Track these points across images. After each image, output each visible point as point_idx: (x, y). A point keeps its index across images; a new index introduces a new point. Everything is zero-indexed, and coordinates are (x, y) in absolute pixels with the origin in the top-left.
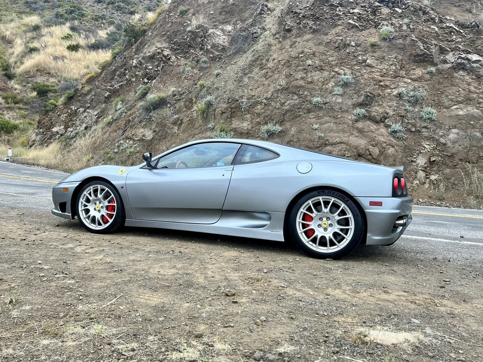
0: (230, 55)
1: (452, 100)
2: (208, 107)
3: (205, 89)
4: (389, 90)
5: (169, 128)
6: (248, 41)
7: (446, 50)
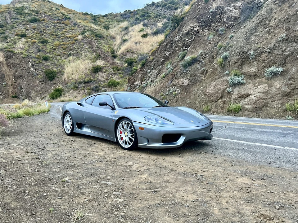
0: (241, 22)
2: (225, 60)
3: (223, 48)
5: (199, 77)
6: (254, 10)
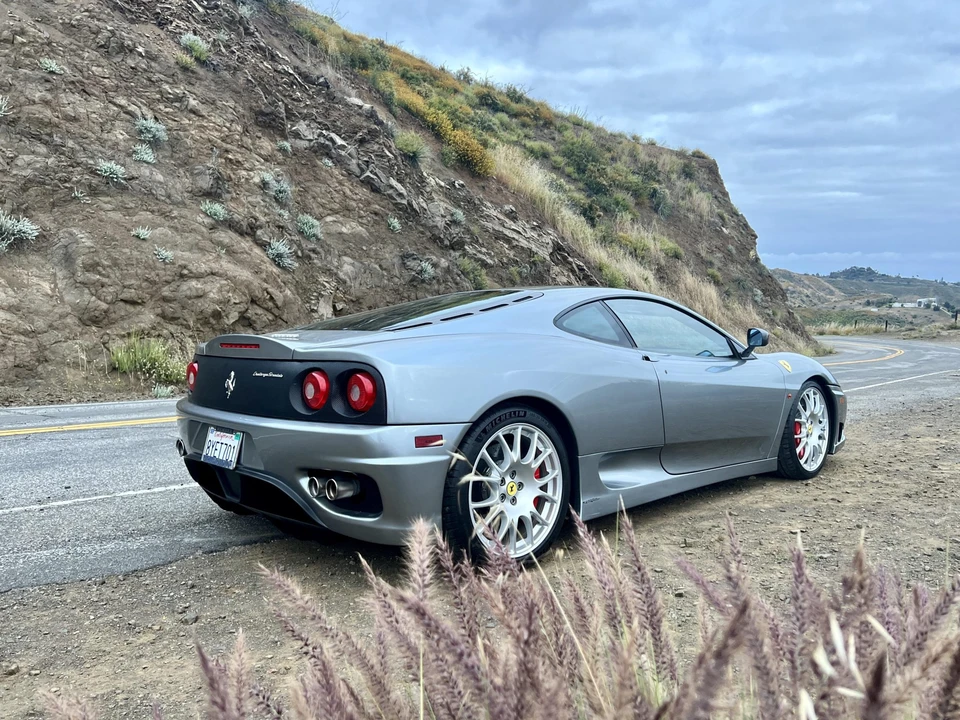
1: (323, 206)
4: (244, 173)
7: (294, 115)
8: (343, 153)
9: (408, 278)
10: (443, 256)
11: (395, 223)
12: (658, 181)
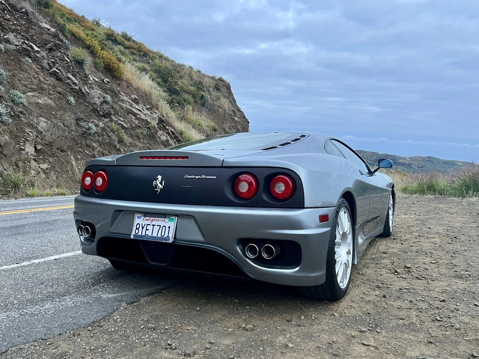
1: (26, 86)
7: (5, 28)
8: (38, 55)
9: (81, 132)
10: (100, 120)
11: (72, 99)
12: (204, 91)
